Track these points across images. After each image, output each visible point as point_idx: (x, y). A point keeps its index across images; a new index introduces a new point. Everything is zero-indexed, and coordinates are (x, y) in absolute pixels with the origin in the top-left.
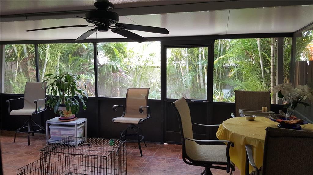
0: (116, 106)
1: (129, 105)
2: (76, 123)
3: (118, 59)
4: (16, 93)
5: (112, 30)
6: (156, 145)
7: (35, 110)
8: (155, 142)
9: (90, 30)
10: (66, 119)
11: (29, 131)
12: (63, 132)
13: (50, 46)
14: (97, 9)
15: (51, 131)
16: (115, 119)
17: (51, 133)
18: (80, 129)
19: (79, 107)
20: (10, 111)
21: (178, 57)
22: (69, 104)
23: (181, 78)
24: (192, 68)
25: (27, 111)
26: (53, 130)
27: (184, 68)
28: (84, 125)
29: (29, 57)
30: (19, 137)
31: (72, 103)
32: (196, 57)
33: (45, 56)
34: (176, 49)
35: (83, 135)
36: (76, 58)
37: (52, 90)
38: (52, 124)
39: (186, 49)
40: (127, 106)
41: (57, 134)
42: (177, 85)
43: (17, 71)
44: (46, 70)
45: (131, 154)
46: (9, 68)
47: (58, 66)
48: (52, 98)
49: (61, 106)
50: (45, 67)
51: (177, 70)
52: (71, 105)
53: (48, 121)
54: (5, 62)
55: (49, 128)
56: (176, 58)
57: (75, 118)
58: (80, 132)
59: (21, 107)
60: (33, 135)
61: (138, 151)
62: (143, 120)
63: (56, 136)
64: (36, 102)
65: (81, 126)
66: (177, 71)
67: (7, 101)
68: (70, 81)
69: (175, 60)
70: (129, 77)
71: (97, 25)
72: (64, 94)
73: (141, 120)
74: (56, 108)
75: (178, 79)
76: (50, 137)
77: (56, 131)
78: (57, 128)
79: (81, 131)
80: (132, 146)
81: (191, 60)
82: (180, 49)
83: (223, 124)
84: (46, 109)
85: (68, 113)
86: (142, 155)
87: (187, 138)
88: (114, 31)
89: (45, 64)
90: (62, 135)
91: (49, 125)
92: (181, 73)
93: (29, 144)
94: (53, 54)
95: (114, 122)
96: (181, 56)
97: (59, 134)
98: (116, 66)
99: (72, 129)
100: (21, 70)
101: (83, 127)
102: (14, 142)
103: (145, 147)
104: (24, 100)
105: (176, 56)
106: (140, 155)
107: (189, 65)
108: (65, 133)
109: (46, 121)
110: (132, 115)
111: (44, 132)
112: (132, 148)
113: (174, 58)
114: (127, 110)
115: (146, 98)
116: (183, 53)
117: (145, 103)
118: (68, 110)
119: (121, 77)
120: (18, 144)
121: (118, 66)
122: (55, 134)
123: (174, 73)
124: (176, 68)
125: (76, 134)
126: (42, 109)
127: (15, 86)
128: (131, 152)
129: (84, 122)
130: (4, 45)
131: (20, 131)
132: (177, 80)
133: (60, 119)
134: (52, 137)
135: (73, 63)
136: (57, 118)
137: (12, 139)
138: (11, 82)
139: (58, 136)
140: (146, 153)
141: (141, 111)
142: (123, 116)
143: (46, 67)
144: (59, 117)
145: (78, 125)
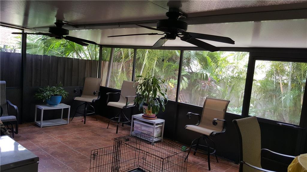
0: (190, 113)
1: (205, 114)
2: (155, 122)
3: (209, 68)
4: (117, 89)
5: (181, 39)
6: (229, 163)
7: (125, 105)
8: (229, 160)
9: (161, 38)
10: (148, 116)
11: (119, 121)
12: (143, 128)
13: (149, 51)
14: (168, 18)
15: (135, 124)
16: (188, 125)
17: (134, 127)
18: (158, 129)
19: (159, 108)
20: (108, 102)
21: (279, 72)
22: (151, 104)
23: (279, 95)
24: (295, 86)
25: (120, 104)
26: (137, 124)
27: (286, 85)
28: (161, 125)
29: (131, 60)
30: (112, 124)
31: (154, 104)
32: (303, 74)
33: (143, 60)
34: (277, 62)
35: (160, 135)
36: (170, 63)
37: (140, 90)
38: (136, 119)
39: (291, 63)
40: (202, 116)
41: (139, 128)
42: (274, 103)
43: (120, 70)
44: (143, 72)
45: (200, 164)
46: (115, 68)
47: (154, 70)
48: (139, 97)
49: (145, 104)
50: (142, 69)
51: (276, 85)
52: (153, 105)
53: (134, 115)
54: (113, 61)
55: (133, 122)
56: (277, 72)
57: (156, 117)
58: (157, 131)
59: (117, 101)
60: (123, 126)
61: (207, 163)
62: (215, 133)
63: (138, 130)
64: (127, 98)
65: (159, 126)
66: (276, 87)
67: (107, 94)
68: (155, 84)
69: (274, 74)
70: (218, 87)
71: (166, 34)
72: (149, 94)
73: (214, 133)
74: (141, 106)
75: (276, 96)
76: (133, 130)
77: (139, 126)
78: (139, 124)
79: (159, 130)
80: (203, 158)
81: (296, 76)
82: (283, 63)
83: (299, 157)
84: (134, 106)
85: (149, 112)
86: (210, 169)
87: (246, 163)
88: (183, 39)
89: (143, 67)
90: (143, 130)
91: (134, 119)
92: (280, 90)
93: (117, 133)
94: (150, 59)
95: (186, 128)
96: (283, 71)
97: (140, 129)
98: (206, 75)
99: (151, 127)
100: (124, 70)
101: (161, 127)
102: (107, 128)
103: (217, 162)
104: (120, 94)
105: (277, 70)
106: (208, 169)
107: (291, 82)
108: (145, 129)
109: (132, 116)
110: (206, 126)
111: (130, 124)
112: (203, 159)
113: (274, 72)
114: (203, 120)
115: (224, 111)
116: (287, 68)
117: (222, 115)
118: (149, 109)
119: (209, 86)
120: (109, 130)
121: (209, 75)
122: (137, 128)
123: (272, 88)
124: (275, 83)
125: (154, 132)
126: (131, 104)
127: (117, 83)
128: (200, 163)
129: (162, 123)
130: (114, 48)
131: (113, 120)
132: (274, 97)
133: (143, 116)
134: (135, 130)
135: (167, 68)
136: (141, 115)
137: (106, 125)
138: (115, 79)
139: (139, 131)
140: (215, 168)
141: (215, 123)
142: (197, 124)
143: (144, 69)
144: (143, 114)
145: (156, 124)
